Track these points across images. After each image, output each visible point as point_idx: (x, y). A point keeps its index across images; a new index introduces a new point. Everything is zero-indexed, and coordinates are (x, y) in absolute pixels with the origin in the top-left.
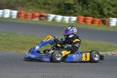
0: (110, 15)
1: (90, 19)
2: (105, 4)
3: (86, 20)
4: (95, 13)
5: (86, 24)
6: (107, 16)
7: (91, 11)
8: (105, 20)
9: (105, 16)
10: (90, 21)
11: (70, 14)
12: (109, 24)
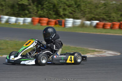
0: (66, 16)
1: (45, 20)
2: (61, 4)
3: (41, 22)
4: (50, 14)
5: (41, 25)
6: (63, 16)
7: (47, 11)
8: (61, 21)
9: (61, 16)
10: (45, 22)
11: (25, 16)
12: (65, 25)
